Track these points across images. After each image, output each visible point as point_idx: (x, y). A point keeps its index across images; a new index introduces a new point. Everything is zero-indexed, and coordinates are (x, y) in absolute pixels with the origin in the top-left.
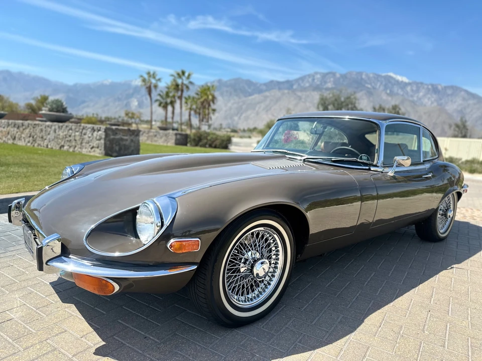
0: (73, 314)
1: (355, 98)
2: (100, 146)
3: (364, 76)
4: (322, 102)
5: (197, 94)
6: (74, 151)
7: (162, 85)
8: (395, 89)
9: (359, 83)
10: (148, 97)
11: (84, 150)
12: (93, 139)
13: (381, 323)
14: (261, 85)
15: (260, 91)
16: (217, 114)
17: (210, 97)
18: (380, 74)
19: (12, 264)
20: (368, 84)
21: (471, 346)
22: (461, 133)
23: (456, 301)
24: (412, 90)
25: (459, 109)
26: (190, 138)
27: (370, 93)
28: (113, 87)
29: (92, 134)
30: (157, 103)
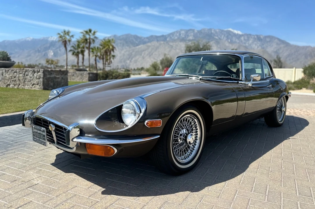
0: (76, 178)
1: (209, 46)
2: (39, 83)
3: (213, 32)
4: (188, 49)
5: (101, 45)
6: (17, 88)
7: (74, 40)
8: (234, 39)
9: (210, 35)
10: (64, 48)
11: (26, 87)
12: (34, 78)
13: (258, 167)
14: (144, 38)
15: (144, 43)
16: (115, 59)
17: (111, 47)
18: (223, 29)
19: (17, 157)
20: (215, 36)
21: (308, 172)
22: (279, 66)
23: (295, 154)
24: (245, 39)
25: (275, 50)
26: (100, 76)
27: (217, 42)
28: (34, 42)
29: (33, 75)
30: (71, 53)
